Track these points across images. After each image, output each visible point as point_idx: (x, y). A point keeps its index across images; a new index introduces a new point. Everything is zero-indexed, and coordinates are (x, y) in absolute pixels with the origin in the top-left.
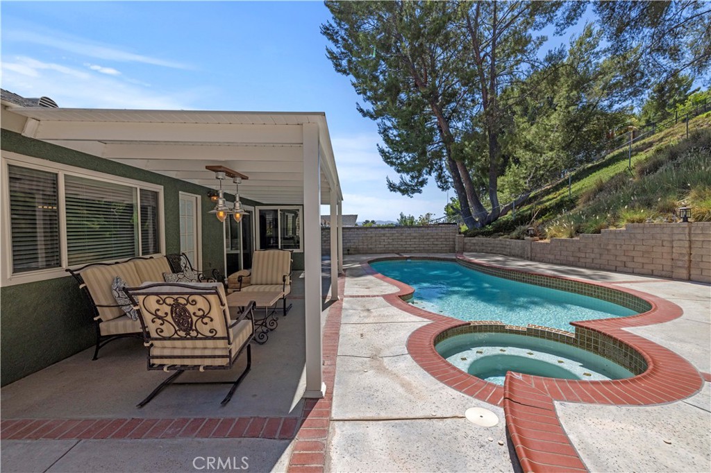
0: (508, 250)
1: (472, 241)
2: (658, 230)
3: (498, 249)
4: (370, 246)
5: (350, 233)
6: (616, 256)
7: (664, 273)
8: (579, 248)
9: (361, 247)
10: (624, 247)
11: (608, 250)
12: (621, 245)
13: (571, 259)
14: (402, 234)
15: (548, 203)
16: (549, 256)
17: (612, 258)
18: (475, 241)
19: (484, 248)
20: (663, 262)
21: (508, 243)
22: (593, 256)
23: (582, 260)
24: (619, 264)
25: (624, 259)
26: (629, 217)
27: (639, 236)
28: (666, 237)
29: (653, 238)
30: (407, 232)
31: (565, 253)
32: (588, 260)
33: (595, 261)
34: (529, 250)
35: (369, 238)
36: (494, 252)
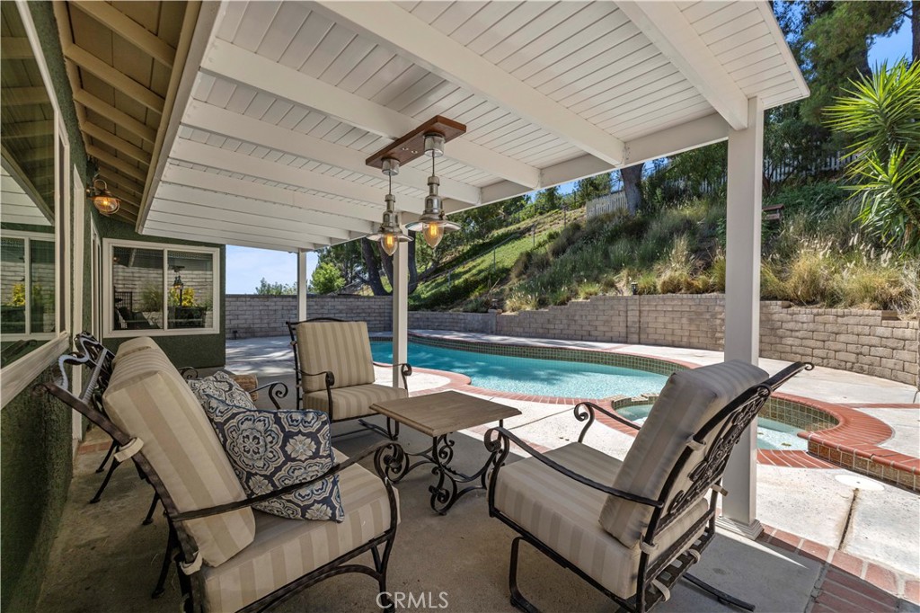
0: (463, 325)
1: (415, 316)
2: (615, 302)
3: (447, 324)
4: (272, 325)
5: (238, 303)
6: (582, 326)
7: (620, 339)
8: (549, 320)
9: (258, 326)
10: (589, 318)
11: (575, 321)
12: (586, 316)
13: (541, 331)
14: (322, 307)
15: (467, 276)
16: (518, 329)
17: (579, 328)
18: (418, 316)
19: (429, 324)
20: (620, 329)
21: (461, 317)
22: (561, 327)
23: (551, 332)
24: (585, 333)
25: (589, 328)
26: (587, 291)
27: (601, 308)
28: (622, 308)
29: (612, 308)
30: (330, 304)
31: (535, 325)
32: (557, 332)
33: (564, 332)
34: (494, 323)
35: (272, 312)
36: (442, 327)
